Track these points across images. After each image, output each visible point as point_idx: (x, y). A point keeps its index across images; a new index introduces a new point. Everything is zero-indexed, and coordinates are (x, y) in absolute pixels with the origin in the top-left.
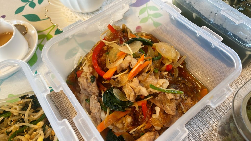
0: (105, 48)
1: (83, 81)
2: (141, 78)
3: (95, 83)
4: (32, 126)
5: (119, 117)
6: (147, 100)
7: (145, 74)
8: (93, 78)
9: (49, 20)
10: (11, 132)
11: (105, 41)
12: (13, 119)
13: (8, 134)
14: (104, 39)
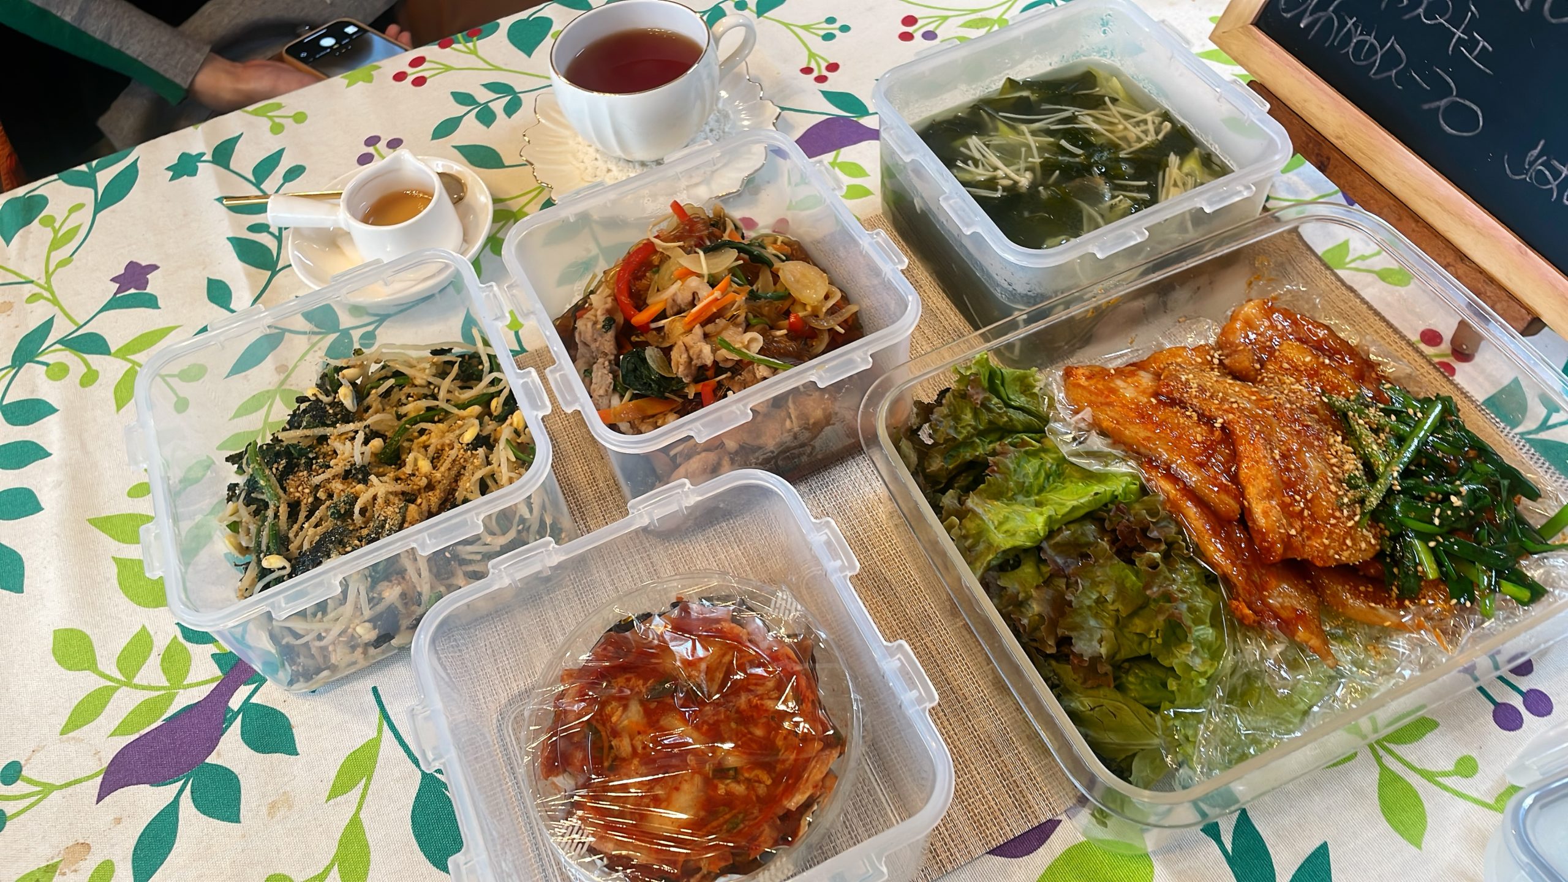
0: (655, 259)
1: (584, 326)
2: (710, 328)
3: (611, 334)
4: (455, 411)
5: (650, 412)
6: (719, 382)
7: (721, 322)
8: (610, 322)
9: (529, 167)
10: (405, 415)
11: (657, 241)
12: (412, 391)
13: (399, 417)
14: (657, 237)
